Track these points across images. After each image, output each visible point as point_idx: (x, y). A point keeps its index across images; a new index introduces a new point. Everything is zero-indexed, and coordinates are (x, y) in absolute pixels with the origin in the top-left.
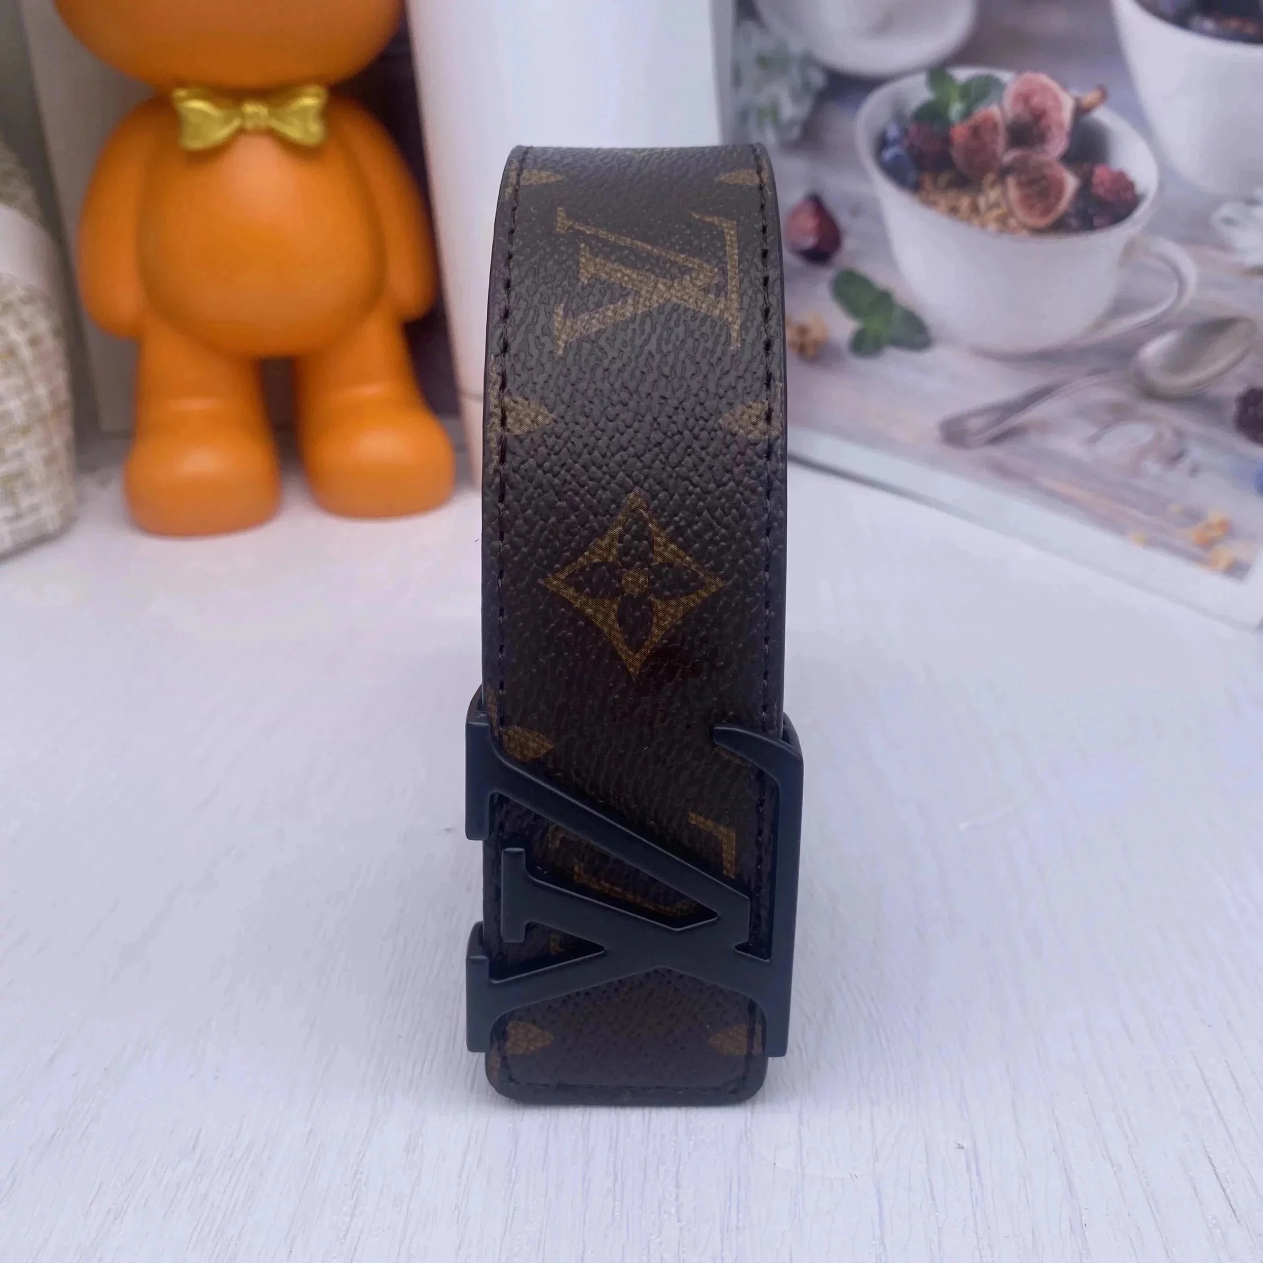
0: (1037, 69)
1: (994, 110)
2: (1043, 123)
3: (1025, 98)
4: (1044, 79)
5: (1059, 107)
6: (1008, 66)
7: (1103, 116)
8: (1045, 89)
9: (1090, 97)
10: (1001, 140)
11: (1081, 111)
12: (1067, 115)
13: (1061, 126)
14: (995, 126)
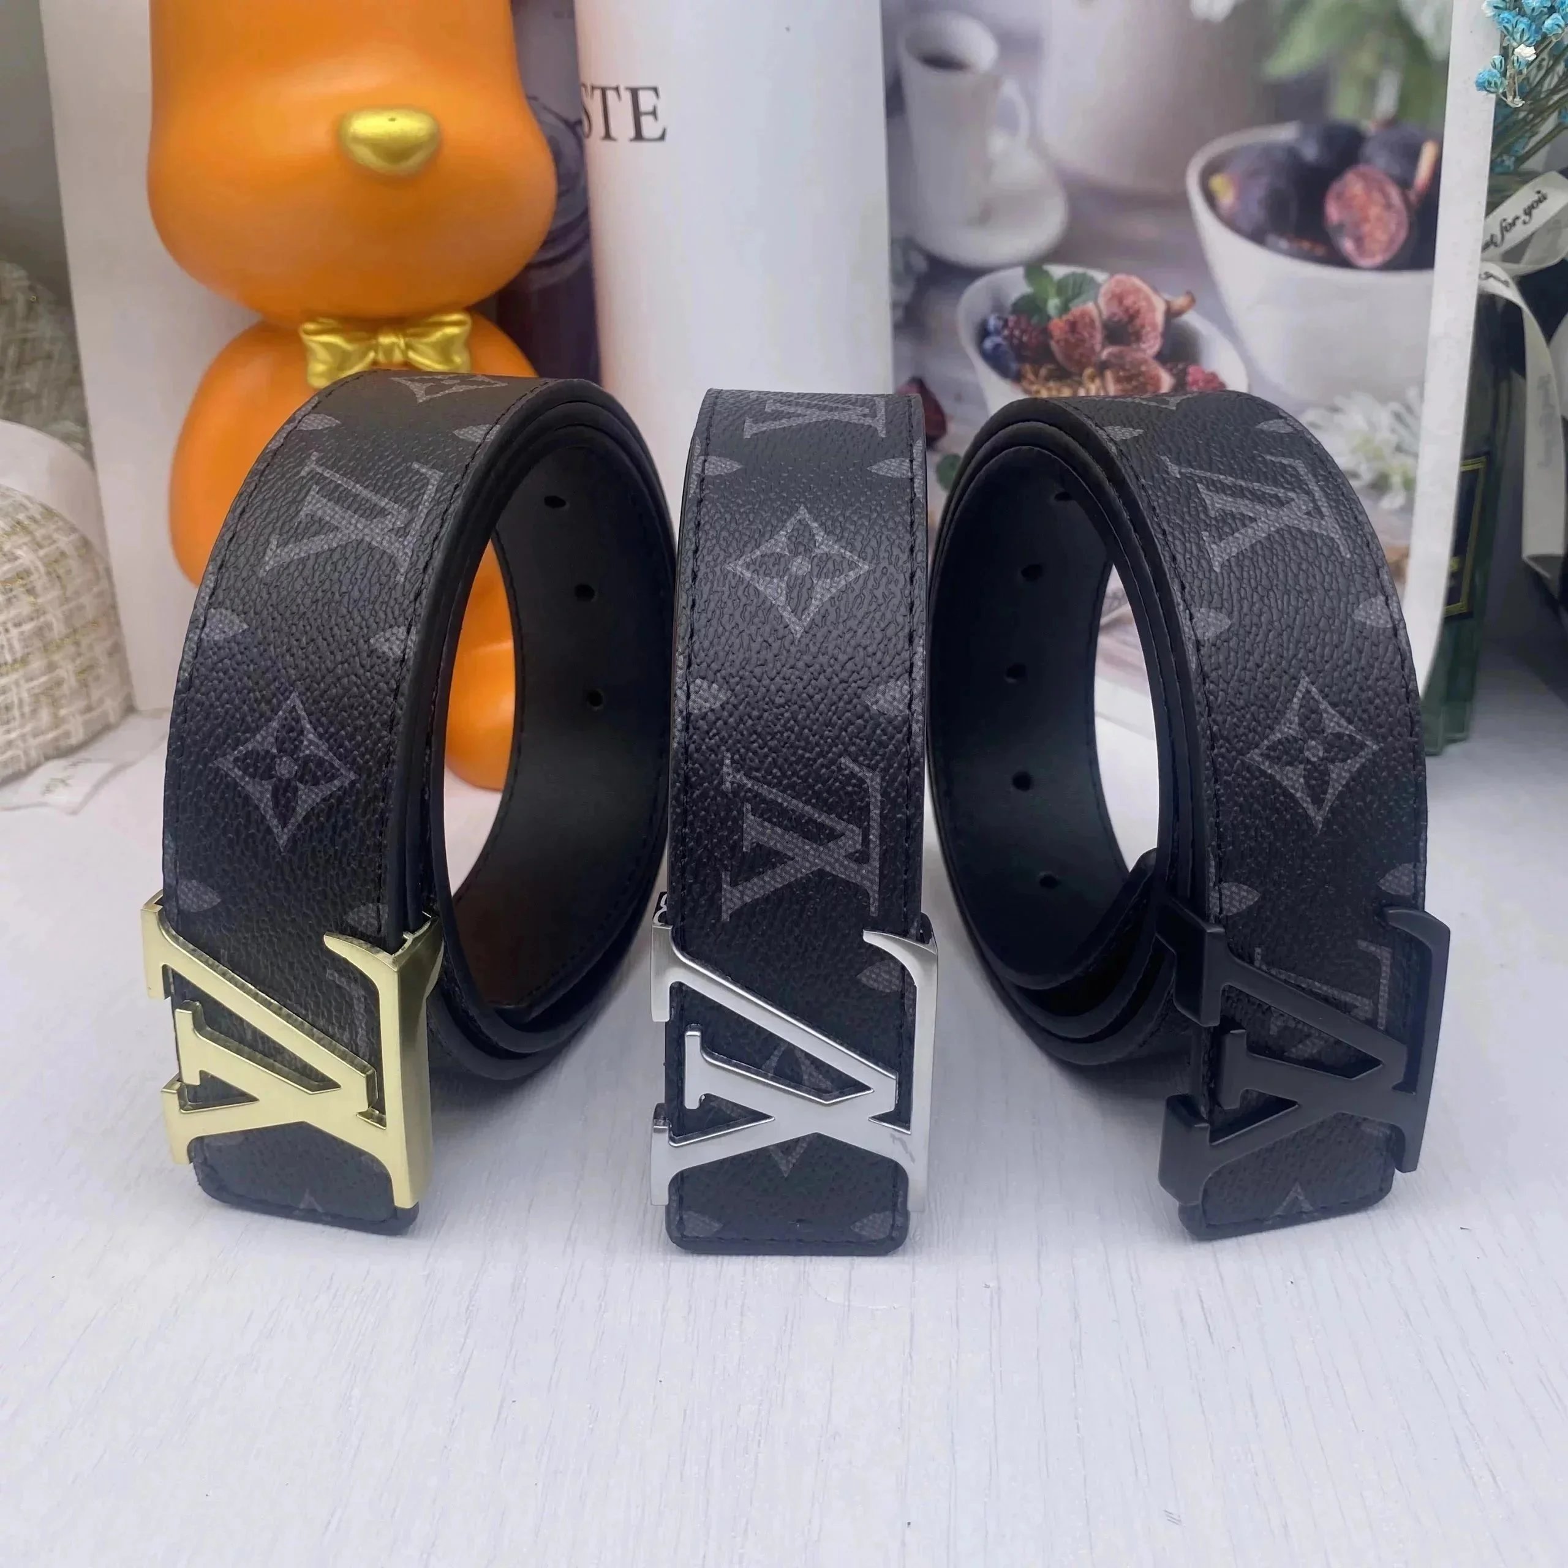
0: (1129, 272)
1: (1090, 306)
2: (1138, 322)
3: (1118, 298)
4: (1137, 282)
5: (1152, 308)
6: (1101, 267)
7: (1192, 319)
8: (1138, 291)
9: (1180, 301)
10: (1099, 337)
11: (1171, 314)
12: (1159, 318)
13: (1154, 326)
14: (1092, 321)
